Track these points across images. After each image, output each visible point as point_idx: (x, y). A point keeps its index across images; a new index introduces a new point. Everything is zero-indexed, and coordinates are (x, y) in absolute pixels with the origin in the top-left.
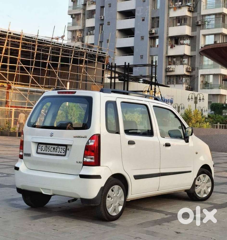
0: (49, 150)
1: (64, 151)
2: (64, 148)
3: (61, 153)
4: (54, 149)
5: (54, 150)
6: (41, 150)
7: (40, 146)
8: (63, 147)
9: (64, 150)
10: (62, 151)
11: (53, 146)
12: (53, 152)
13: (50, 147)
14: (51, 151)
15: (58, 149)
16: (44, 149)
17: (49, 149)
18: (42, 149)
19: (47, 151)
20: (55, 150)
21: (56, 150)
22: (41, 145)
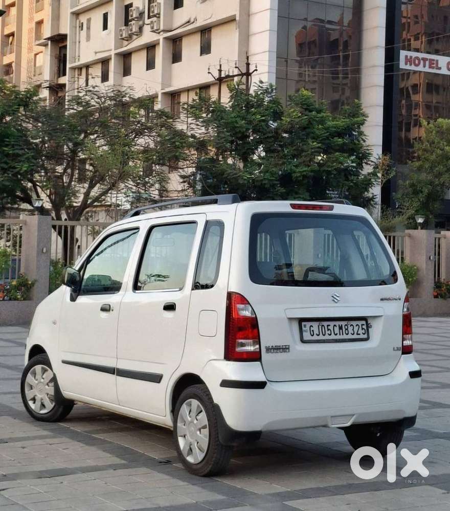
0: (329, 332)
1: (364, 331)
2: (364, 325)
3: (359, 334)
4: (341, 328)
5: (341, 331)
6: (311, 334)
7: (305, 326)
8: (360, 323)
9: (363, 329)
10: (361, 331)
11: (337, 323)
12: (340, 335)
13: (329, 325)
14: (336, 335)
15: (350, 329)
16: (316, 332)
17: (328, 330)
18: (313, 331)
19: (327, 334)
20: (344, 330)
21: (347, 329)
22: (308, 324)
